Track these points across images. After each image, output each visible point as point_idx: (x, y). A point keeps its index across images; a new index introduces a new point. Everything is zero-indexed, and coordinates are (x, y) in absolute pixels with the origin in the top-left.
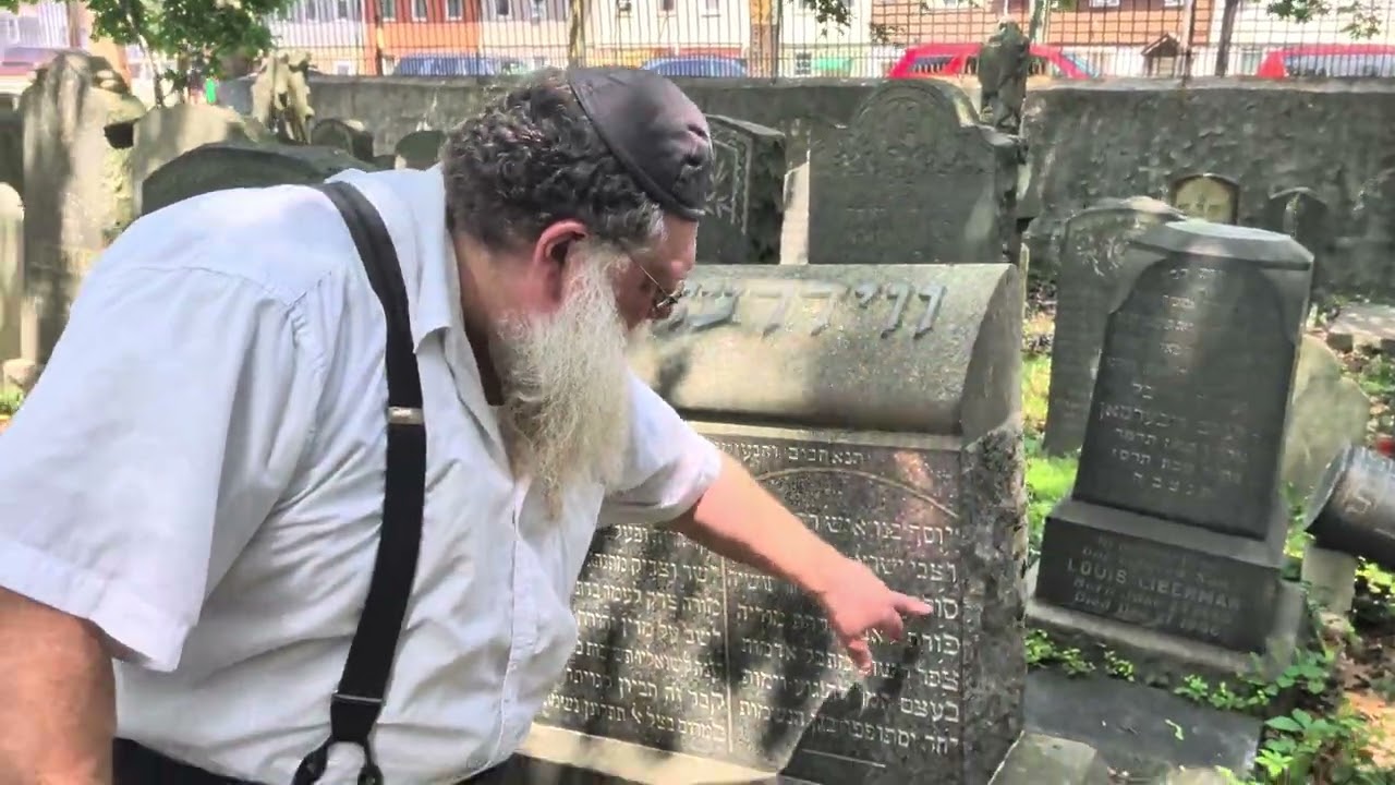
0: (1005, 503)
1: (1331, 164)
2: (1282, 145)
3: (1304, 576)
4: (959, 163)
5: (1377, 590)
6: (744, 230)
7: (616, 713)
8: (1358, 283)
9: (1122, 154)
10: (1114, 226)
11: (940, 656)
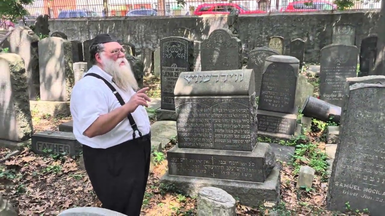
0: (254, 106)
1: (305, 32)
2: (294, 28)
3: (302, 122)
4: (231, 46)
5: (316, 124)
6: (187, 61)
7: (193, 144)
8: (313, 60)
9: (255, 32)
10: (259, 54)
11: (247, 128)
